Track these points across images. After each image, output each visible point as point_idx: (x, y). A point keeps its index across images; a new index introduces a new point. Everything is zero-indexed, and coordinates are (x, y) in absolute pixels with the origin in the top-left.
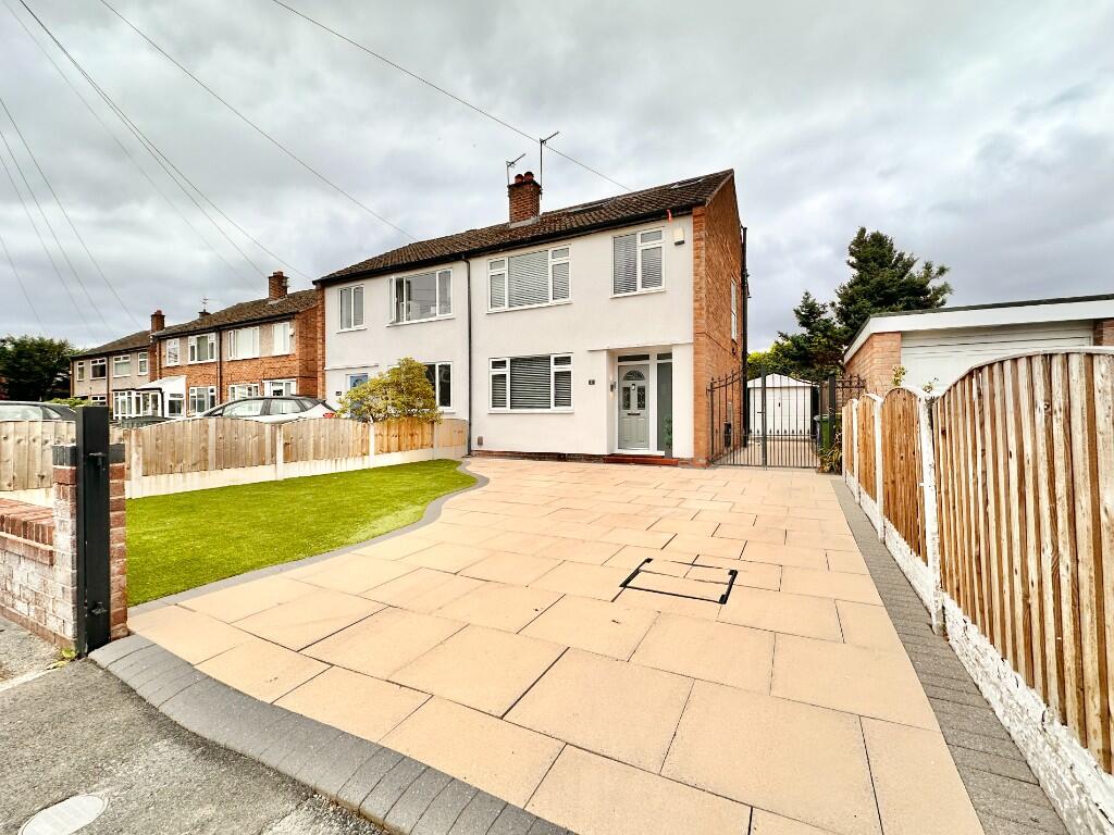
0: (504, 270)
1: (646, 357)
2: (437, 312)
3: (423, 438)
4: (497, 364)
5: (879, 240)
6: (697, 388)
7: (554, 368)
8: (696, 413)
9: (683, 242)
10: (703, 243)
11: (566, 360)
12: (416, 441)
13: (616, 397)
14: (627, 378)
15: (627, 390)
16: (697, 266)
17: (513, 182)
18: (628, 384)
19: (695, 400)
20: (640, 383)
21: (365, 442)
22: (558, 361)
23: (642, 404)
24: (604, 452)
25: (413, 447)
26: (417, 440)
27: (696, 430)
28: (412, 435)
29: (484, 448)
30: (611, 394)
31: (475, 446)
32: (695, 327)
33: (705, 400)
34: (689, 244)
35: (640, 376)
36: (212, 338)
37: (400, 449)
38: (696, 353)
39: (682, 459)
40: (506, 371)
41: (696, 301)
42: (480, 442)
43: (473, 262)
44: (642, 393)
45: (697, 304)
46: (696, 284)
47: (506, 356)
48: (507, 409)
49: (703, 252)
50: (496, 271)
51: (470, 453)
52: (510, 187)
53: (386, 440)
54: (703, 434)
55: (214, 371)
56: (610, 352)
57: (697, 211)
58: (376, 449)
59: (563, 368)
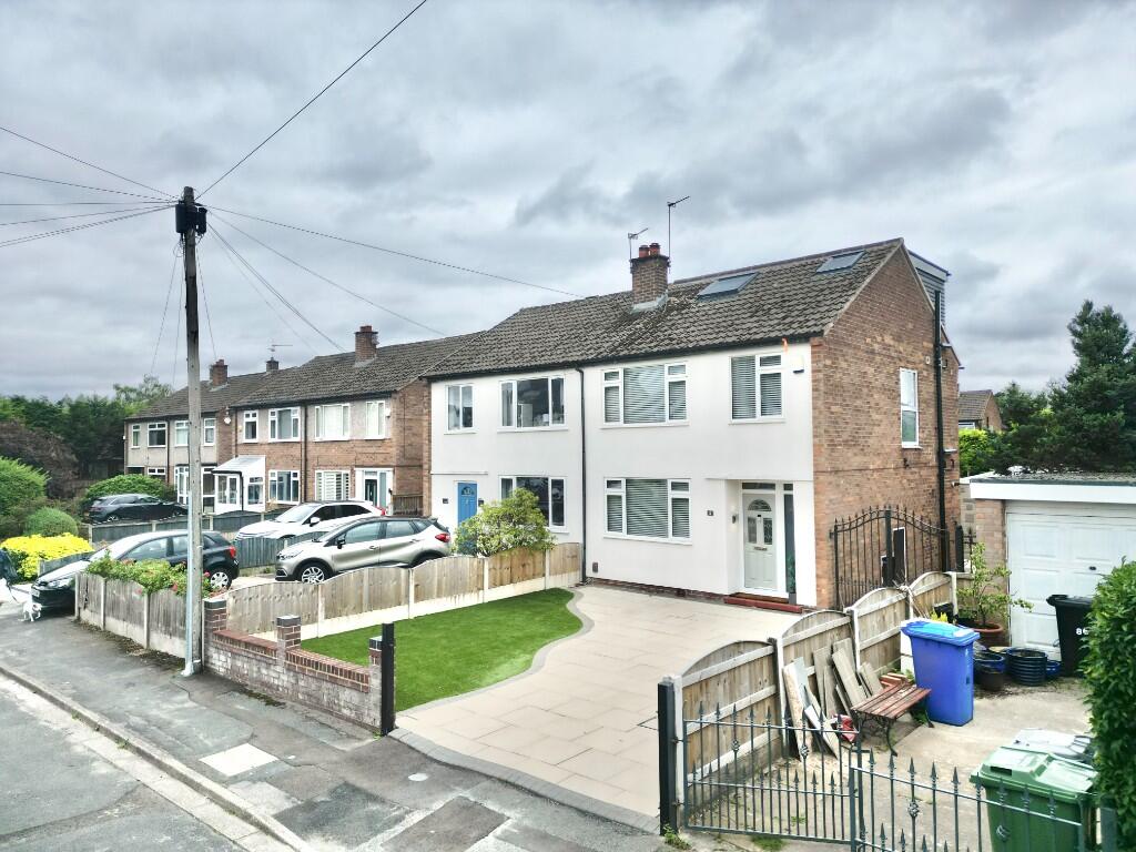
0: (618, 382)
1: (771, 486)
2: (551, 419)
3: (534, 567)
4: (610, 484)
6: (818, 531)
7: (672, 494)
8: (818, 558)
9: (802, 371)
10: (821, 376)
12: (527, 570)
13: (740, 529)
14: (751, 508)
15: (751, 520)
16: (815, 398)
17: (636, 255)
18: (754, 514)
19: (817, 544)
20: (765, 514)
21: (481, 577)
22: (675, 486)
23: (768, 540)
24: (726, 591)
25: (525, 577)
26: (529, 570)
27: (818, 576)
28: (524, 566)
29: (599, 575)
30: (734, 526)
31: (590, 573)
32: (815, 465)
33: (828, 545)
34: (808, 375)
35: (766, 507)
36: (296, 413)
37: (511, 582)
38: (816, 493)
39: (807, 607)
40: (621, 491)
41: (815, 436)
42: (595, 568)
43: (588, 372)
44: (768, 525)
45: (817, 440)
46: (814, 418)
47: (621, 474)
48: (624, 534)
49: (822, 384)
50: (611, 384)
51: (585, 581)
52: (633, 261)
53: (498, 572)
54: (824, 582)
55: (297, 452)
56: (731, 483)
57: (816, 340)
58: (490, 582)
59: (680, 494)
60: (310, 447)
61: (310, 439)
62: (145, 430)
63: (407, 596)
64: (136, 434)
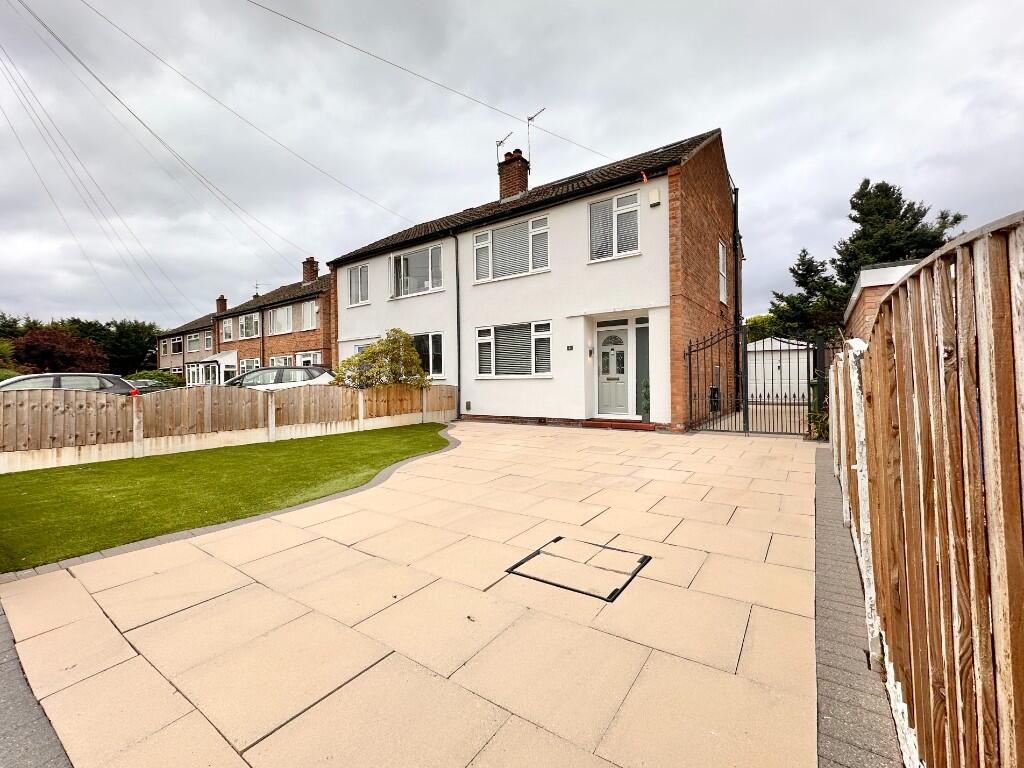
0: (488, 243)
1: (625, 322)
2: (430, 286)
3: (412, 403)
4: (482, 333)
5: (884, 190)
6: (673, 352)
7: (535, 335)
8: (673, 378)
9: (658, 204)
10: (678, 203)
11: (546, 327)
12: (405, 406)
13: (595, 363)
14: (605, 343)
15: (605, 355)
16: (672, 226)
17: (502, 159)
18: (607, 349)
19: (672, 364)
20: (618, 348)
21: (354, 407)
22: (539, 328)
23: (621, 371)
24: (582, 416)
25: (402, 411)
26: (407, 405)
27: (673, 394)
28: (401, 400)
29: (471, 412)
30: (590, 359)
31: (464, 411)
32: (672, 290)
33: (682, 364)
34: (665, 210)
35: (617, 341)
36: (256, 317)
37: (389, 414)
38: (672, 316)
39: (660, 424)
40: (491, 339)
41: (671, 263)
42: (468, 407)
43: (463, 238)
44: (621, 362)
45: (673, 266)
46: (671, 245)
47: (490, 325)
48: (493, 375)
49: (679, 212)
50: (481, 245)
51: (460, 417)
52: (499, 165)
53: (375, 403)
54: (679, 399)
55: (258, 345)
56: (588, 318)
57: (672, 170)
58: (365, 412)
59: (543, 335)
60: (266, 341)
61: (266, 335)
62: (170, 343)
63: (266, 419)
64: (165, 346)
